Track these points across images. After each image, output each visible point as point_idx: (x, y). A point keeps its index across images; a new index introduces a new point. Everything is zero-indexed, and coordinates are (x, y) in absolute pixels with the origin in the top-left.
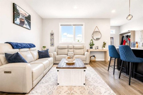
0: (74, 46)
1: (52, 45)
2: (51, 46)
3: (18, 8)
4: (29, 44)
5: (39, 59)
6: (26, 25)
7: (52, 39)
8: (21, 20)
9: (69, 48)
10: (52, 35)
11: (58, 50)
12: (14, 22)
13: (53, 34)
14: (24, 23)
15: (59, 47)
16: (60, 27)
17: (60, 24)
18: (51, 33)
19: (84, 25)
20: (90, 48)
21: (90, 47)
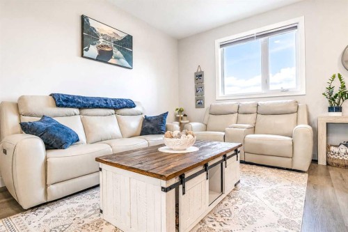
0: (259, 103)
1: (199, 103)
2: (197, 107)
3: (92, 24)
4: (113, 100)
5: (141, 135)
6: (117, 58)
7: (199, 89)
8: (103, 49)
9: (240, 111)
10: (199, 76)
11: (209, 118)
12: (82, 56)
13: (201, 76)
14: (112, 54)
15: (212, 111)
16: (219, 50)
17: (218, 42)
18: (195, 73)
19: (301, 26)
20: (331, 109)
21: (329, 105)
